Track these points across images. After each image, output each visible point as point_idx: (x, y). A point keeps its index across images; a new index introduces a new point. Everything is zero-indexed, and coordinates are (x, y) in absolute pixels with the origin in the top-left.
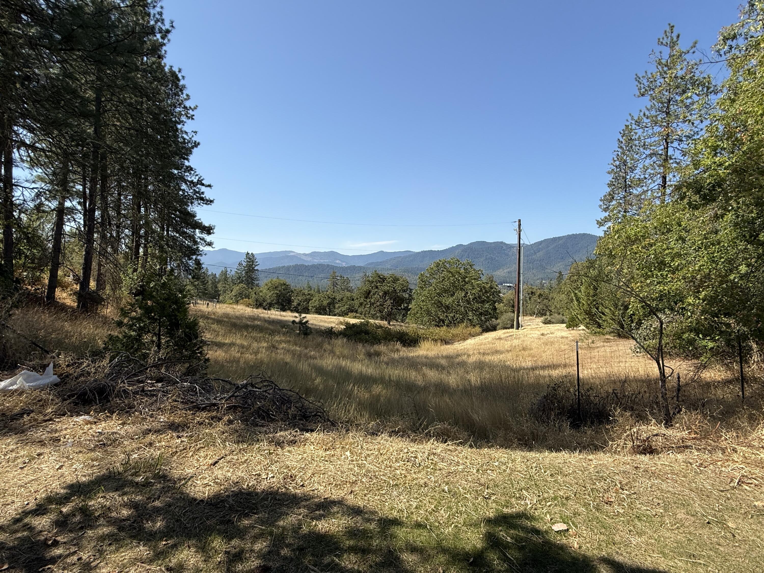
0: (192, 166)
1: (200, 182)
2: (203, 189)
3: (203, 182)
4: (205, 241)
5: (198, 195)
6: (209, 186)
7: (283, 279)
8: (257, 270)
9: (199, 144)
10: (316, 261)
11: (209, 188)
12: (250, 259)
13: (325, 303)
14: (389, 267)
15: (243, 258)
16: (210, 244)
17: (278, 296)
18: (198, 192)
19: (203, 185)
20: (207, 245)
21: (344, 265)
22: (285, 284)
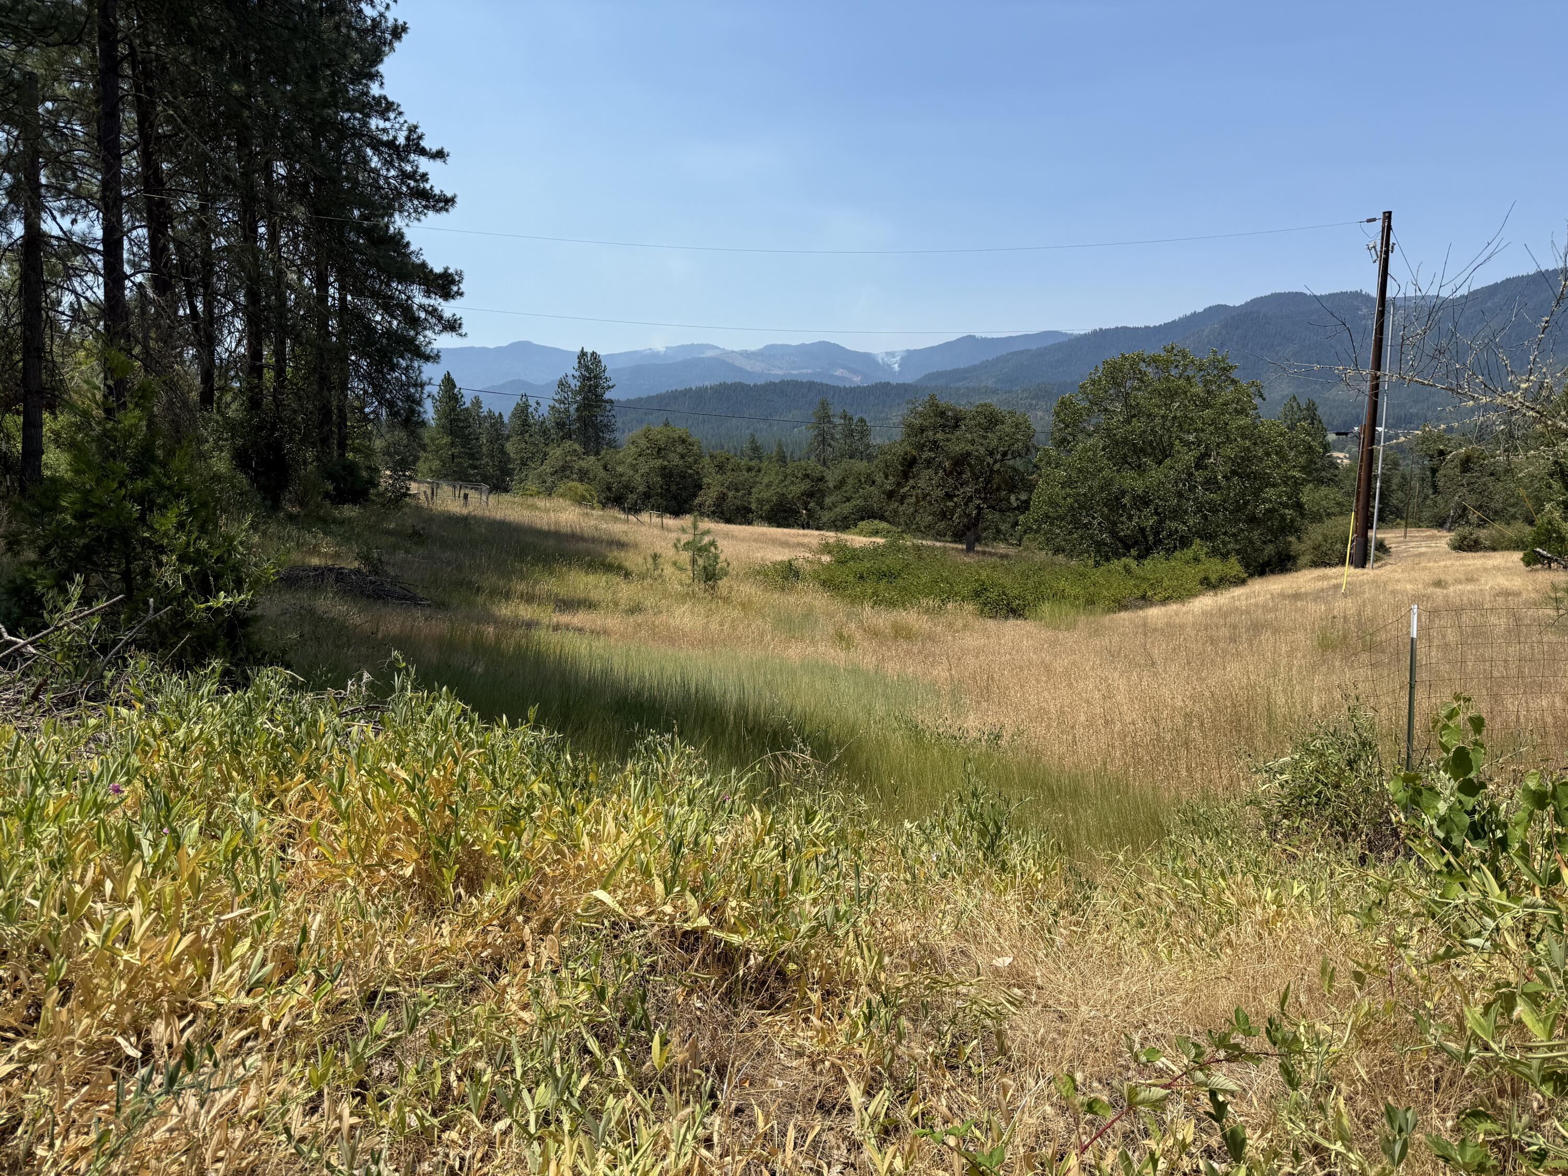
0: (390, 99)
1: (414, 145)
2: (424, 164)
3: (423, 143)
4: (440, 318)
5: (412, 184)
6: (440, 155)
7: (680, 429)
8: (611, 402)
9: (404, 29)
10: (778, 372)
11: (439, 162)
12: (587, 368)
13: (796, 489)
14: (990, 383)
15: (571, 369)
16: (452, 326)
17: (667, 474)
18: (412, 176)
19: (423, 152)
20: (445, 328)
21: (857, 380)
22: (684, 441)
